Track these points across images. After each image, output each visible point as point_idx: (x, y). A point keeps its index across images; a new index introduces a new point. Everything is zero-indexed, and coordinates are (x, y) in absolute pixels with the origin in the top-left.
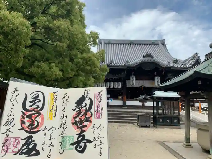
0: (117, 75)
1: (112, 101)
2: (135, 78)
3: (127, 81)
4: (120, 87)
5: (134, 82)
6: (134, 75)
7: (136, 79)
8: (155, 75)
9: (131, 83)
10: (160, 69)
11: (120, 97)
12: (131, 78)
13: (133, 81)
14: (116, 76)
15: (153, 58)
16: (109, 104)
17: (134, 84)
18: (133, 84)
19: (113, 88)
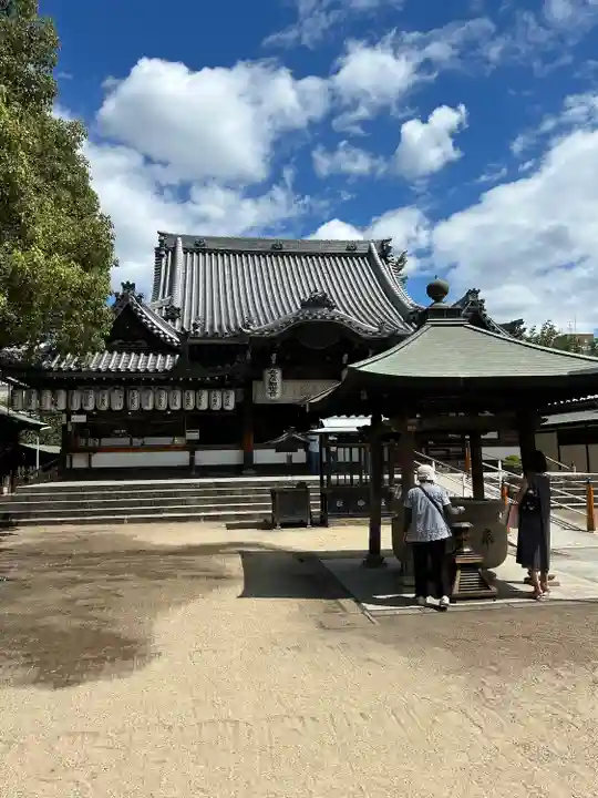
0: (219, 367)
2: (278, 374)
3: (257, 386)
4: (231, 406)
5: (278, 390)
6: (279, 364)
7: (284, 377)
9: (268, 390)
10: (357, 346)
12: (267, 375)
13: (272, 385)
14: (218, 371)
15: (331, 308)
16: (197, 463)
17: (275, 394)
18: (273, 394)
19: (209, 409)
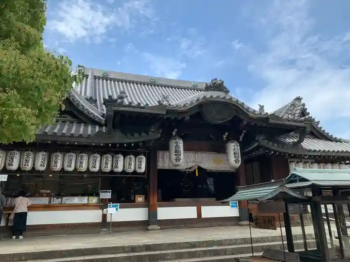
0: (136, 135)
1: (117, 209)
2: (181, 144)
4: (143, 169)
8: (225, 139)
9: (174, 157)
11: (140, 199)
13: (177, 152)
14: (135, 138)
16: (108, 220)
17: (180, 159)
18: (178, 160)
